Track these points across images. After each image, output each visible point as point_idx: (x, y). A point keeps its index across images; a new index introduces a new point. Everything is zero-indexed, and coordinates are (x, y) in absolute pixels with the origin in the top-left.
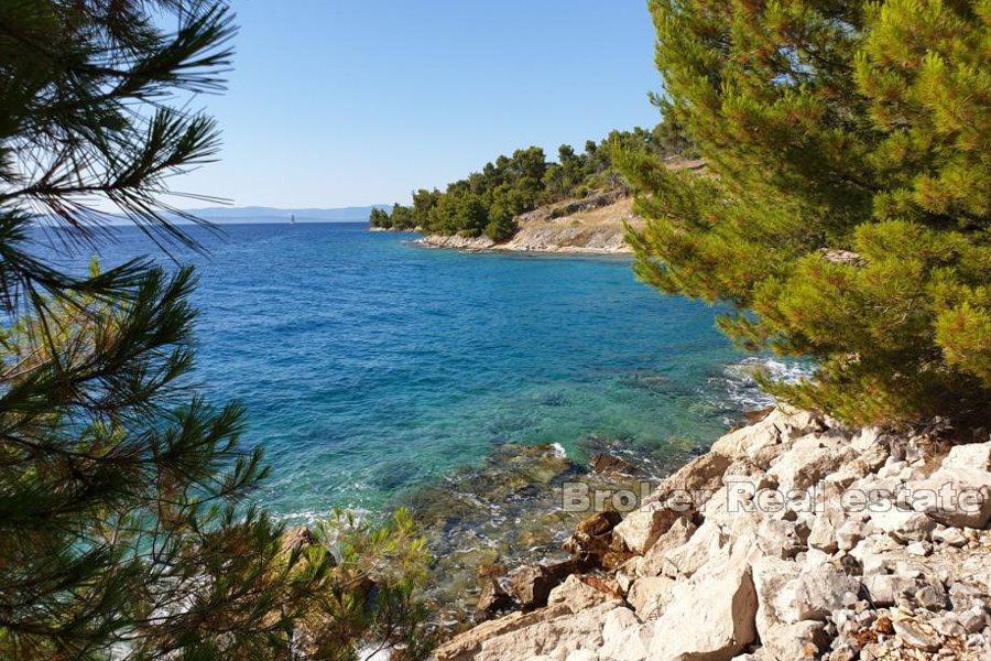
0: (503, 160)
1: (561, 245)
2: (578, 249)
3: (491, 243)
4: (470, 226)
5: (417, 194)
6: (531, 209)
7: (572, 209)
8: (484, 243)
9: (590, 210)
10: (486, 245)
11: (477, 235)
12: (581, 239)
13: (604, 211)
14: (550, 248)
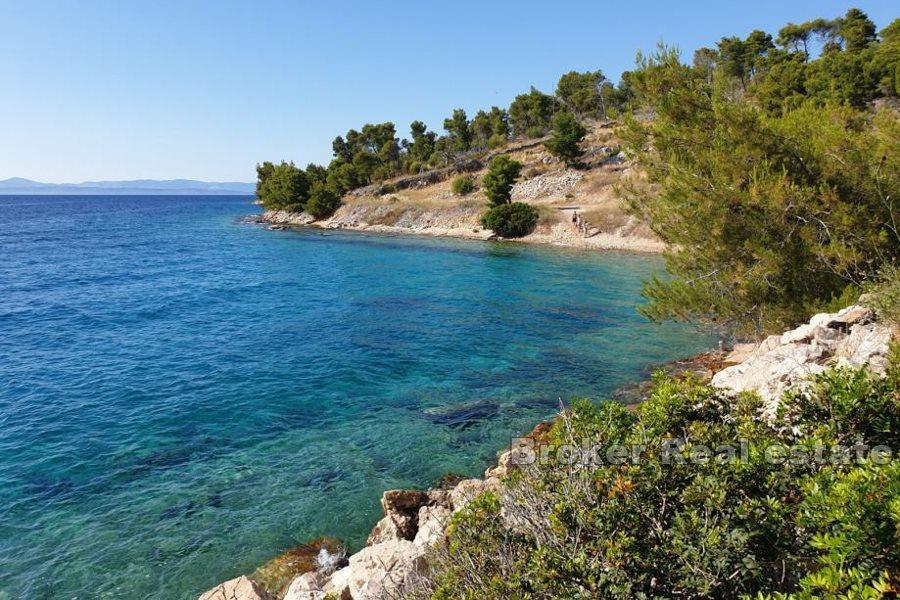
0: (353, 134)
1: (371, 224)
2: (385, 228)
3: (310, 218)
4: (293, 200)
5: (262, 166)
6: (365, 184)
7: (403, 185)
8: (304, 219)
9: (421, 187)
10: (306, 221)
11: (299, 210)
12: (391, 218)
13: (434, 188)
14: (362, 225)
